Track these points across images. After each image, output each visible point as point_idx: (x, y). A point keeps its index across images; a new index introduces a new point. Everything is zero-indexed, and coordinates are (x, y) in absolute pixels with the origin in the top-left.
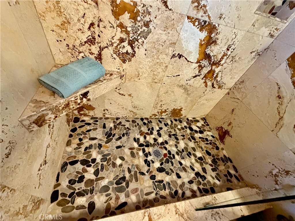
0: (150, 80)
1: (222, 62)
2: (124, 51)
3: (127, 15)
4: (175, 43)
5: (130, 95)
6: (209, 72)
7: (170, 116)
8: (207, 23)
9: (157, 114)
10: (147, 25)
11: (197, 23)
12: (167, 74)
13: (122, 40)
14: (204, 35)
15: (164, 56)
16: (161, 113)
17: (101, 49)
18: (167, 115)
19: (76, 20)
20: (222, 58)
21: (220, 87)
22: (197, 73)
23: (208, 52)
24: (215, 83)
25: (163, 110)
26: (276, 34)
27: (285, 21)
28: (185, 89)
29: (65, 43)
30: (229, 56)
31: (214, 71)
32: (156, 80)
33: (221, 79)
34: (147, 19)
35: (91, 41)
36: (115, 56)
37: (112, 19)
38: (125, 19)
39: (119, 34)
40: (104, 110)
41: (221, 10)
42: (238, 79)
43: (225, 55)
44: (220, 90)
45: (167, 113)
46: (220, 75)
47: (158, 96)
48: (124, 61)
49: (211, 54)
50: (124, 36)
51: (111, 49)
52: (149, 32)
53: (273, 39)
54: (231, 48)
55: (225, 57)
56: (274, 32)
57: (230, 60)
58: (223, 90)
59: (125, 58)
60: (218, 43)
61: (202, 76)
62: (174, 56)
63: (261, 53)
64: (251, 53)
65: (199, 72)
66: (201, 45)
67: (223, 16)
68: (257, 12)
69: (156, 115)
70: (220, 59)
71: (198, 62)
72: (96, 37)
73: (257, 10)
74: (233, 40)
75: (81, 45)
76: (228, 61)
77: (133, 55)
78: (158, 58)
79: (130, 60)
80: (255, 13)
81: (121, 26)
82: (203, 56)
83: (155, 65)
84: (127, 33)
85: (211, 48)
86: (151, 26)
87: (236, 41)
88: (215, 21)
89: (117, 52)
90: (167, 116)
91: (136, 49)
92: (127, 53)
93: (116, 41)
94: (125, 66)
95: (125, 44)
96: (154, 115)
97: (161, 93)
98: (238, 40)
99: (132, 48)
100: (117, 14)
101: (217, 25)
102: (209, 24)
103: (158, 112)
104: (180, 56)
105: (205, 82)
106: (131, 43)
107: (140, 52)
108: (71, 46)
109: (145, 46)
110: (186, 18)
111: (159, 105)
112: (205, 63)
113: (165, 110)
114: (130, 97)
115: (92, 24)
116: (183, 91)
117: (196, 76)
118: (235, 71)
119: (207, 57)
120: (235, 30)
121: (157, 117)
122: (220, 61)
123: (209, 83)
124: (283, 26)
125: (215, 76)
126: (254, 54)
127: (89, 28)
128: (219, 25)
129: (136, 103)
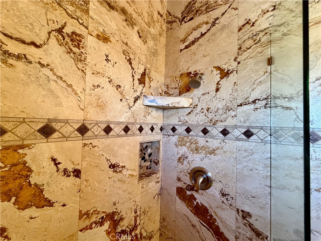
1: (138, 223)
8: (105, 217)
11: (94, 225)
14: (107, 225)
20: (136, 220)
23: (119, 231)
26: (159, 180)
27: (159, 173)
30: (140, 215)
31: (136, 235)
33: (147, 232)
41: (112, 201)
42: (159, 218)
43: (136, 217)
46: (143, 231)
49: (124, 228)
53: (160, 182)
54: (138, 209)
55: (138, 218)
56: (157, 180)
57: (143, 215)
58: (154, 236)
60: (124, 217)
63: (160, 193)
64: (154, 198)
66: (109, 233)
67: (117, 202)
68: (139, 182)
70: (135, 223)
73: (138, 182)
74: (135, 205)
76: (142, 218)
80: (138, 184)
85: (120, 226)
87: (138, 203)
88: (111, 210)
98: (139, 202)
101: (115, 210)
102: (107, 215)
110: (79, 232)
118: (152, 217)
119: (121, 233)
120: (132, 201)
122: (135, 224)
124: (159, 175)
125: (139, 237)
126: (156, 198)
128: (116, 209)
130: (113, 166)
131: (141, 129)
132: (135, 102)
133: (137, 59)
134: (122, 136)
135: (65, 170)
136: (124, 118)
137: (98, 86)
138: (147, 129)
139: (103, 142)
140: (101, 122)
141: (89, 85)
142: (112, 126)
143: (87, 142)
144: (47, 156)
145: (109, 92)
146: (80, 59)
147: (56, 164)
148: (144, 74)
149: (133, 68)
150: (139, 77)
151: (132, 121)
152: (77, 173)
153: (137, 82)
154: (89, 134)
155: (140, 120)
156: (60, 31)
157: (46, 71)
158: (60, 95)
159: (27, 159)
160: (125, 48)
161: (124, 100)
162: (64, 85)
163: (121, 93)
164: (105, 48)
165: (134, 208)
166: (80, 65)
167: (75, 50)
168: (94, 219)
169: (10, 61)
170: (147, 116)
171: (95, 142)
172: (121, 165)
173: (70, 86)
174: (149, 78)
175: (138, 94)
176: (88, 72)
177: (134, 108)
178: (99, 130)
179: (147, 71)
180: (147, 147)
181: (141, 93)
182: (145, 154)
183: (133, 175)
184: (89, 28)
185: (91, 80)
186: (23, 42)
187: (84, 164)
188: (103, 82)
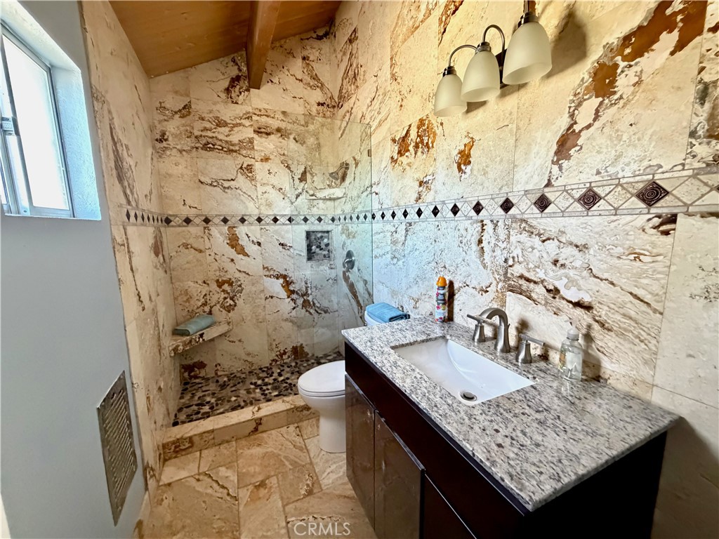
0: (254, 321)
1: (309, 292)
2: (228, 304)
3: (226, 285)
4: (263, 291)
5: (240, 341)
6: (304, 301)
7: (295, 359)
8: (279, 275)
9: (276, 358)
10: (240, 286)
11: (272, 277)
12: (267, 312)
13: (225, 298)
14: (281, 281)
15: (259, 300)
16: (282, 357)
17: (211, 307)
18: (289, 357)
19: (195, 295)
21: (326, 312)
22: (294, 305)
23: (292, 289)
24: (317, 309)
25: (282, 352)
28: (291, 321)
29: (187, 310)
30: (311, 287)
31: (308, 301)
32: (260, 320)
33: (321, 305)
34: (239, 283)
35: (205, 304)
36: (221, 309)
37: (218, 289)
38: (226, 287)
39: (223, 295)
40: (216, 366)
41: (284, 267)
43: (307, 288)
44: (328, 314)
45: (288, 354)
46: (316, 302)
47: (269, 335)
48: (229, 311)
49: (296, 290)
50: (226, 295)
51: (218, 305)
52: (242, 289)
54: (308, 282)
55: (309, 289)
57: (314, 289)
59: (229, 309)
60: (295, 282)
61: (300, 307)
62: (266, 298)
64: (328, 280)
65: (295, 303)
66: (283, 287)
67: (288, 269)
68: (308, 262)
69: (277, 361)
70: (306, 291)
71: (288, 297)
72: (208, 301)
73: (306, 261)
74: (304, 278)
75: (198, 308)
77: (235, 305)
78: (255, 303)
79: (233, 309)
80: (306, 263)
81: (224, 291)
82: (289, 292)
83: (254, 308)
84: (228, 293)
85: (292, 286)
86: (243, 286)
88: (284, 273)
89: (223, 306)
90: (290, 359)
91: (236, 301)
92: (230, 305)
93: (221, 300)
94: (230, 315)
95: (228, 300)
96: (273, 360)
97: (270, 331)
98: (309, 277)
99: (234, 301)
100: (220, 286)
101: (286, 274)
102: (281, 275)
103: (277, 356)
104: (272, 297)
105: (307, 311)
106: (232, 299)
107: (240, 302)
108: (190, 310)
109: (242, 298)
110: (264, 276)
111: (274, 346)
112: (294, 296)
113: (284, 351)
114: (241, 343)
115: (205, 295)
116: (290, 324)
117: (294, 308)
119: (293, 292)
120: (301, 273)
121: (278, 363)
123: (312, 311)
125: (312, 303)
127: (203, 297)
128: (288, 274)
129: (249, 349)
130: (282, 245)
131: (306, 220)
132: (297, 198)
133: (296, 162)
134: (286, 224)
135: (253, 241)
136: (288, 211)
137: (265, 192)
138: (312, 220)
139: (273, 228)
140: (270, 215)
141: (260, 193)
142: (278, 217)
143: (263, 227)
144: (244, 232)
145: (274, 195)
146: (253, 179)
147: (249, 237)
148: (304, 173)
149: (292, 172)
150: (300, 176)
151: (296, 213)
152: (259, 244)
153: (297, 181)
154: (263, 222)
155: (305, 212)
156: (241, 168)
157: (239, 191)
158: (245, 201)
159: (237, 232)
160: (283, 158)
161: (286, 198)
162: (247, 196)
163: (283, 194)
164: (267, 165)
165: (304, 280)
166: (253, 183)
167: (250, 175)
168: (272, 273)
169: (226, 190)
170: (312, 209)
171: (267, 227)
172: (288, 245)
173: (250, 196)
174: (311, 174)
175: (300, 190)
176: (258, 185)
177: (296, 203)
178: (269, 220)
179: (308, 169)
180: (322, 237)
181: (303, 190)
182: (320, 243)
183: (301, 255)
184: (256, 158)
185: (261, 189)
186: (229, 180)
187: (262, 240)
188: (269, 188)
